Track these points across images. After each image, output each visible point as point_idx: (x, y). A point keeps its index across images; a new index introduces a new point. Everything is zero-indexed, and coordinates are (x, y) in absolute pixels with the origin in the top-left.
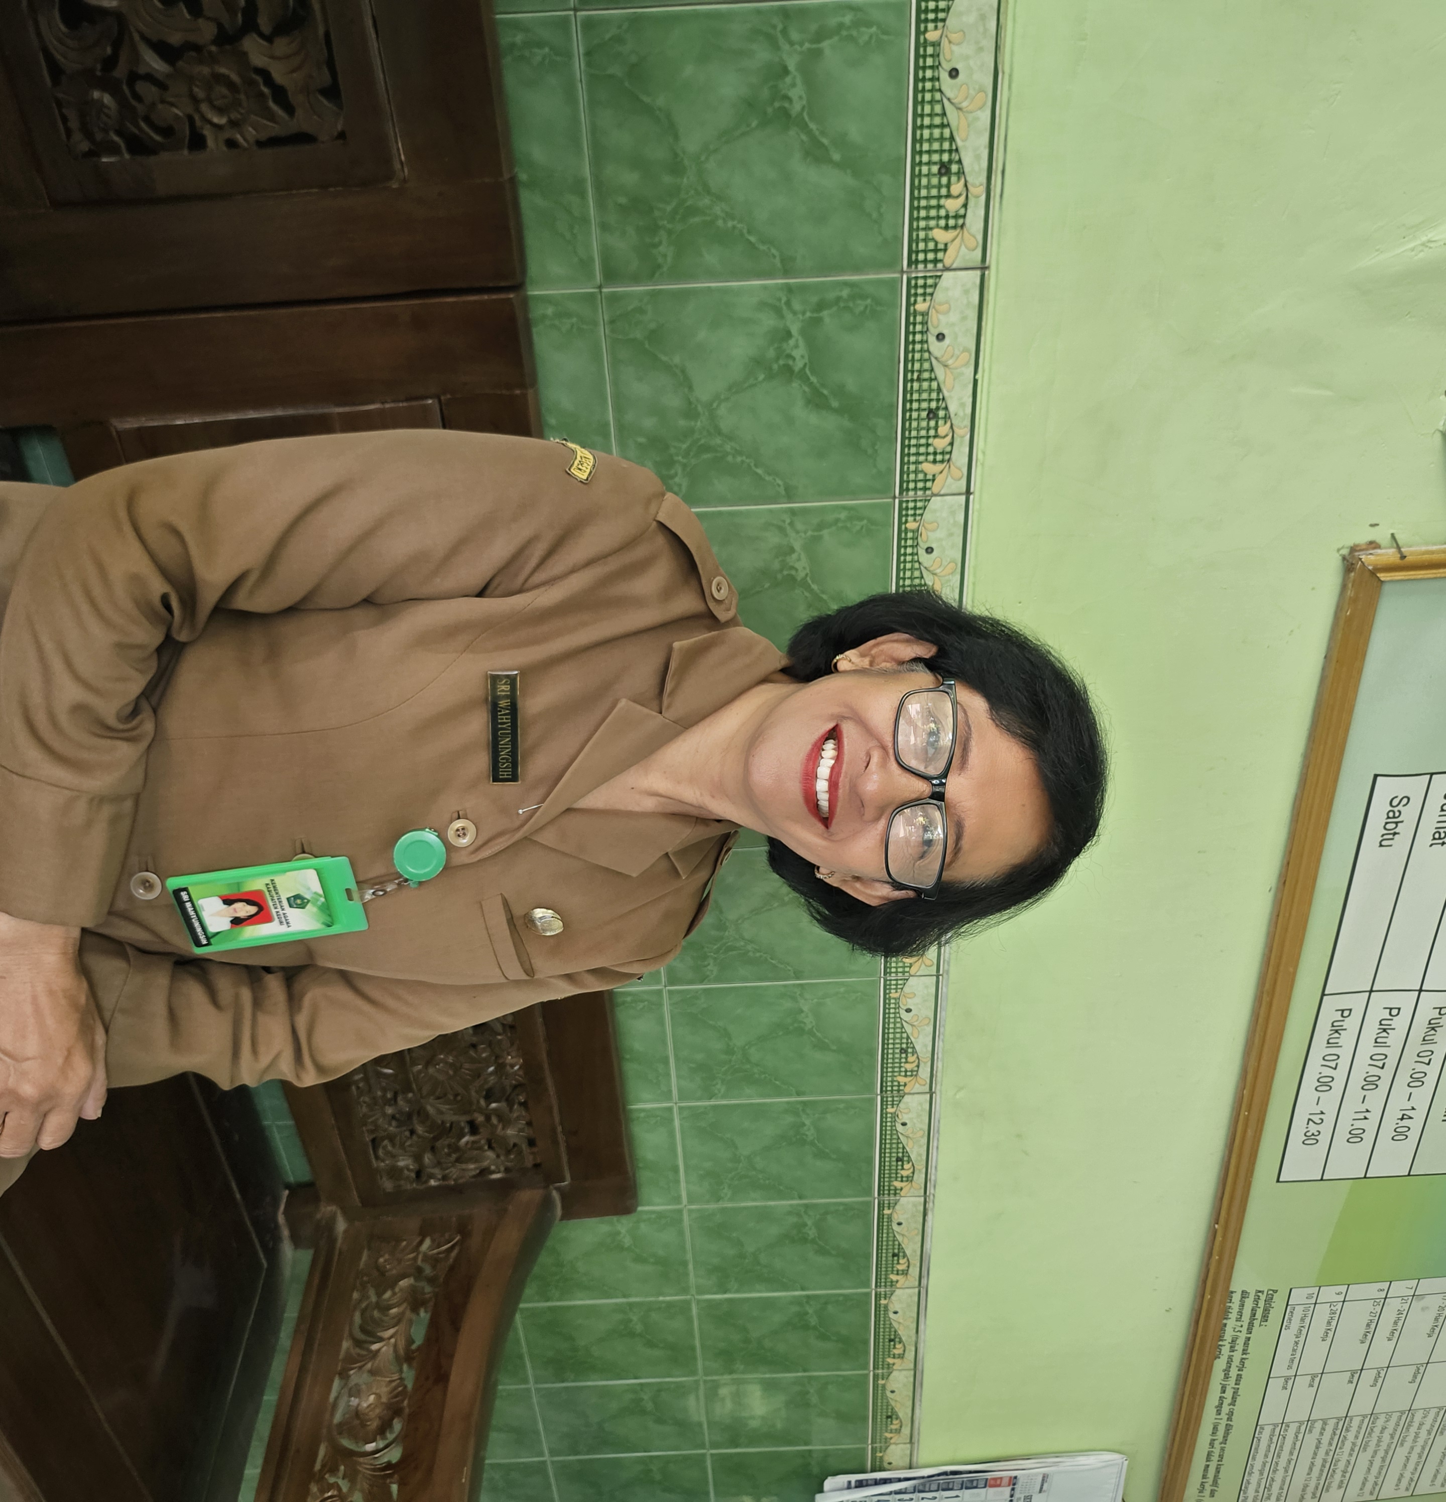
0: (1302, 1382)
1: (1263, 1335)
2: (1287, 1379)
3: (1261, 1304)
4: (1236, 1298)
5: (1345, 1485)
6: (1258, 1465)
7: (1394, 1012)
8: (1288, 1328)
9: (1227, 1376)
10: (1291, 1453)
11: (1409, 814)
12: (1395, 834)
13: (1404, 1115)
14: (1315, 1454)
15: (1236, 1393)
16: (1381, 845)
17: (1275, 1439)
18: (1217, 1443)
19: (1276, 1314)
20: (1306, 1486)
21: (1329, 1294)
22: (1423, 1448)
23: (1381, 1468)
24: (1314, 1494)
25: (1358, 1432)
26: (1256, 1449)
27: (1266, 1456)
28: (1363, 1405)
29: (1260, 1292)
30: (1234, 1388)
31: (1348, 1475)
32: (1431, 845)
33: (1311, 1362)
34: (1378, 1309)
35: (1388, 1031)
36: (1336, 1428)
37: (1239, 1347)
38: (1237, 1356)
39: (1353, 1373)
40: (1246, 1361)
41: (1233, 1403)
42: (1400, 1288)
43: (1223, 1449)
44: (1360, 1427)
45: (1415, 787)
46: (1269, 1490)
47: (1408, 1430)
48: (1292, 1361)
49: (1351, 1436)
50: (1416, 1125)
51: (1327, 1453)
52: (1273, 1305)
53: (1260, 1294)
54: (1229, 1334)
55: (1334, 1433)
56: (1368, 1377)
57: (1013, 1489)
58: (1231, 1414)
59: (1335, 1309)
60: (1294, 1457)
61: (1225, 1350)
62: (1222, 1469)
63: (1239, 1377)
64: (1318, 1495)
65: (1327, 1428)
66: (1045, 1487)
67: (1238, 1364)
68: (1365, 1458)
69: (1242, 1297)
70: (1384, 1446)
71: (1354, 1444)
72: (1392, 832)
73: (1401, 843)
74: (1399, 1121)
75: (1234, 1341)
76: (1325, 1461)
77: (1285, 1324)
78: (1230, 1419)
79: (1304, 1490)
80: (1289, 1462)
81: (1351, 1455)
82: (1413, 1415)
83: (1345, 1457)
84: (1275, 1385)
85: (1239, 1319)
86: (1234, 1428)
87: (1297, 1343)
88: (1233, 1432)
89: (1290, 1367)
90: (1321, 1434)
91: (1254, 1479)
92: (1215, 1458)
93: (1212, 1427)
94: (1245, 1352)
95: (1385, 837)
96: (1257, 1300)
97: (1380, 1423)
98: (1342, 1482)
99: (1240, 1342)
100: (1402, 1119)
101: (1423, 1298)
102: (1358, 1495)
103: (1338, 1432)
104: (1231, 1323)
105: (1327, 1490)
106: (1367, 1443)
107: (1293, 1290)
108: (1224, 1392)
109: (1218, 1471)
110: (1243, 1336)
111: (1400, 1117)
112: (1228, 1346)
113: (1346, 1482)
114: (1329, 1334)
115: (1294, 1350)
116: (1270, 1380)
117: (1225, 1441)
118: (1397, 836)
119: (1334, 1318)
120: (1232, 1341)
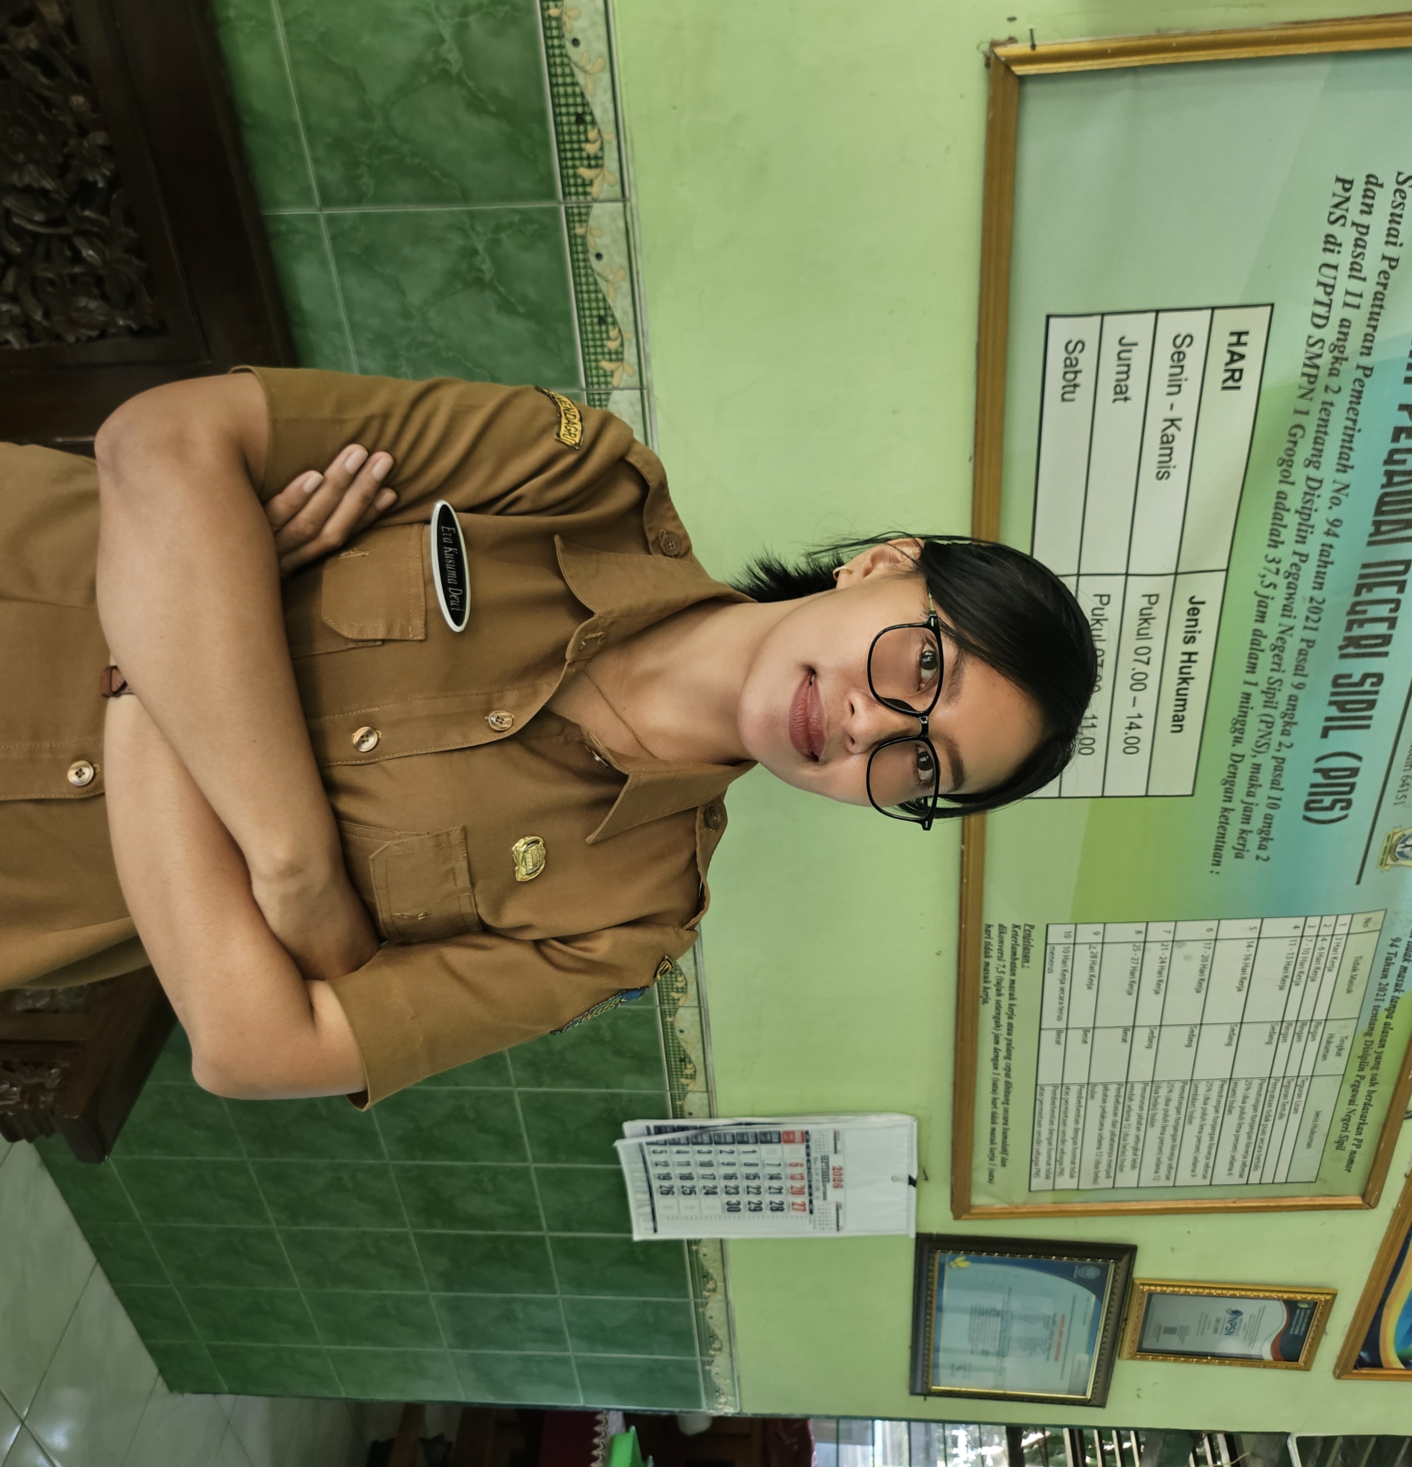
0: (1075, 1037)
1: (1027, 976)
2: (1059, 1032)
3: (1020, 941)
4: (995, 932)
5: (1138, 1165)
6: (1045, 1135)
7: (1105, 600)
8: (1051, 971)
9: (998, 1025)
10: (1077, 1122)
11: (1086, 361)
12: (1075, 386)
13: (1131, 723)
14: (1102, 1124)
15: (1009, 1045)
16: (1063, 400)
17: (1057, 1103)
18: (999, 1103)
19: (1036, 953)
20: (1098, 1164)
21: (1087, 933)
22: (1213, 1128)
23: (1173, 1148)
24: (1108, 1172)
25: (1142, 1102)
26: (1040, 1113)
27: (1052, 1123)
28: (1141, 1072)
29: (1017, 926)
30: (1007, 1039)
31: (1139, 1153)
32: (1115, 400)
33: (1081, 1016)
34: (1140, 954)
35: (1102, 622)
36: (1118, 1096)
37: (1005, 991)
38: (1005, 1001)
39: (1126, 1030)
40: (1015, 1008)
41: (1008, 1057)
42: (1159, 931)
43: (1006, 1111)
44: (1143, 1097)
45: (1087, 328)
46: (1061, 1164)
47: (1193, 1105)
48: (1061, 1010)
49: (1135, 1105)
50: (1145, 734)
51: (1114, 1125)
52: (1032, 943)
53: (1017, 929)
54: (993, 975)
55: (1117, 1102)
56: (1142, 1035)
57: (808, 1147)
58: (1008, 1069)
59: (1095, 951)
60: (1081, 1126)
61: (992, 993)
62: (1010, 1134)
63: (1010, 1026)
64: (1112, 1174)
65: (1109, 1093)
66: (839, 1148)
67: (1007, 1011)
68: (1154, 1134)
69: (1001, 933)
70: (1171, 1122)
71: (1140, 1116)
72: (1072, 383)
73: (1084, 394)
74: (1127, 731)
75: (999, 984)
76: (1113, 1134)
77: (1047, 966)
78: (1008, 1075)
79: (1096, 1167)
80: (1076, 1131)
81: (1138, 1129)
82: (1196, 1087)
83: (1133, 1132)
84: (1048, 1037)
85: (1000, 958)
86: (1014, 1086)
87: (1062, 990)
88: (1014, 1091)
89: (1060, 1018)
90: (1104, 1101)
91: (1044, 1148)
92: (1000, 1120)
93: (991, 1083)
94: (1012, 997)
95: (1067, 389)
96: (1015, 936)
97: (1163, 1092)
98: (1134, 1161)
99: (1006, 984)
100: (1130, 728)
101: (1184, 945)
102: (1154, 1179)
103: (1121, 1100)
104: (993, 962)
105: (1121, 1170)
106: (1154, 1115)
107: (1050, 926)
108: (997, 1042)
109: (1005, 1137)
110: (1007, 977)
111: (1128, 726)
112: (994, 989)
113: (1139, 1161)
114: (1094, 981)
115: (1061, 998)
116: (1043, 1032)
117: (1007, 1101)
118: (1077, 389)
119: (1097, 962)
120: (998, 983)
